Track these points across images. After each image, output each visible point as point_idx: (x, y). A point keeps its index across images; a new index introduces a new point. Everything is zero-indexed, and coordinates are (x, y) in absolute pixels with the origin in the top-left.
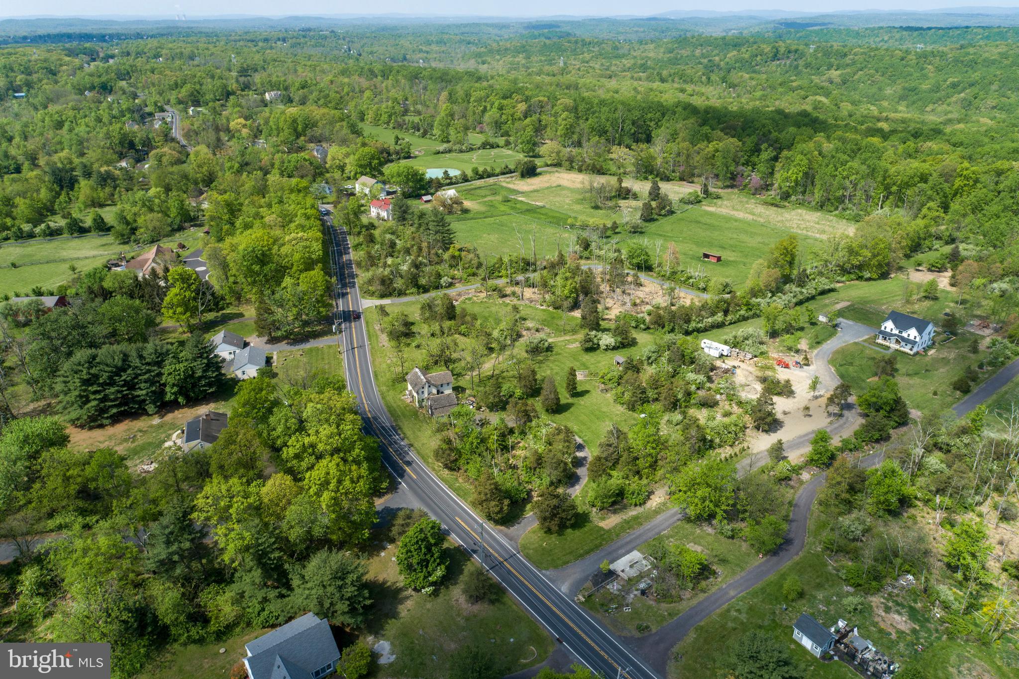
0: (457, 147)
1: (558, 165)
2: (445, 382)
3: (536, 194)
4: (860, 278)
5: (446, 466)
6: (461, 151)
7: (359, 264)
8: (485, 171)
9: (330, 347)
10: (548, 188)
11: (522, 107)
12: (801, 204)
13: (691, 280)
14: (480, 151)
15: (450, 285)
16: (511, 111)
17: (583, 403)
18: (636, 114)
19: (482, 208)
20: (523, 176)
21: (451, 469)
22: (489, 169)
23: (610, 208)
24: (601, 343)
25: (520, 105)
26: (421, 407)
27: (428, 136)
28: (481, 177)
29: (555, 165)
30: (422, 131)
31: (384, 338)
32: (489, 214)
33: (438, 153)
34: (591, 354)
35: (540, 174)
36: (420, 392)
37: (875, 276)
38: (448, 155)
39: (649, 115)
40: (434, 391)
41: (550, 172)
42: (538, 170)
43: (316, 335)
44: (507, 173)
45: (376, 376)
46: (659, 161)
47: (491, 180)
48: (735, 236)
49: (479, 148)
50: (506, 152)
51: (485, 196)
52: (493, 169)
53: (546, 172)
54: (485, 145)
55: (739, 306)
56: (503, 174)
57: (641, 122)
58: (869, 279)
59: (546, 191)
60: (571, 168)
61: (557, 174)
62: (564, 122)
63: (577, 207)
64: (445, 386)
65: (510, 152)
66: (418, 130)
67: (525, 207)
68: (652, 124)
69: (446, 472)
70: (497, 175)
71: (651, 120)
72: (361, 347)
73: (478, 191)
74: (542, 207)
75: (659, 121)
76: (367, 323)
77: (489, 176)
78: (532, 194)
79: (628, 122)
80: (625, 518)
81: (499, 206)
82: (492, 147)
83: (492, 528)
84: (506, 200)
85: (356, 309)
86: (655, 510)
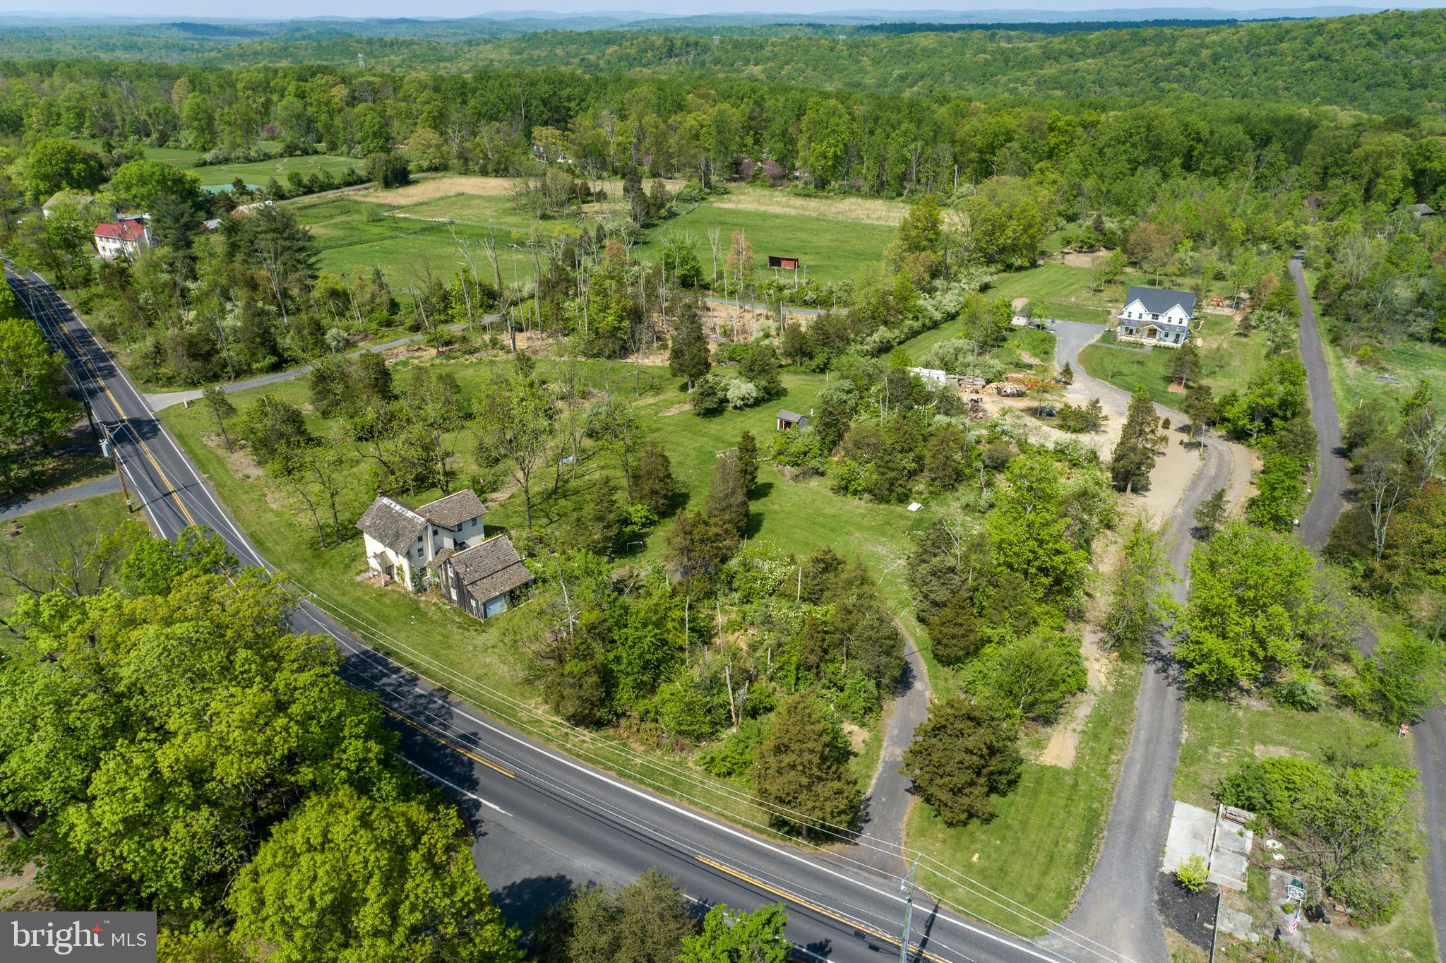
0: (239, 152)
1: (439, 168)
2: (466, 517)
3: (425, 207)
4: (1009, 268)
5: (579, 720)
6: (249, 160)
7: (110, 334)
9: (96, 502)
10: (442, 198)
11: (340, 92)
12: (845, 193)
13: (786, 292)
14: (286, 160)
15: (349, 344)
16: (324, 97)
17: (776, 507)
18: (545, 89)
19: (339, 233)
20: (388, 185)
21: (599, 724)
22: (321, 177)
23: (568, 216)
24: (730, 395)
25: (335, 91)
26: (420, 589)
27: (171, 143)
28: (309, 191)
29: (434, 169)
30: (155, 136)
31: (243, 462)
32: (355, 239)
33: (204, 164)
34: (718, 420)
35: (416, 182)
36: (415, 552)
37: (1027, 264)
38: (224, 167)
39: (565, 93)
40: (448, 543)
41: (434, 179)
42: (411, 176)
43: (46, 483)
44: (355, 183)
45: (259, 543)
46: (612, 150)
47: (331, 195)
48: (791, 236)
49: (282, 156)
50: (331, 158)
51: (332, 217)
52: (328, 176)
53: (426, 179)
54: (290, 151)
55: (901, 313)
56: (349, 184)
57: (554, 102)
58: (1021, 269)
59: (442, 203)
60: (466, 172)
61: (445, 180)
62: (427, 108)
63: (513, 219)
64: (467, 528)
65: (342, 159)
66: (148, 135)
67: (418, 226)
68: (573, 105)
69: (585, 735)
70: (338, 188)
71: (569, 99)
72: (189, 486)
73: (312, 211)
74: (448, 224)
75: (583, 100)
76: (181, 438)
77: (324, 188)
78: (418, 208)
79: (535, 102)
80: (1079, 728)
81: (367, 228)
82: (306, 153)
83: (816, 859)
84: (376, 219)
85: (137, 415)
86: (1116, 691)
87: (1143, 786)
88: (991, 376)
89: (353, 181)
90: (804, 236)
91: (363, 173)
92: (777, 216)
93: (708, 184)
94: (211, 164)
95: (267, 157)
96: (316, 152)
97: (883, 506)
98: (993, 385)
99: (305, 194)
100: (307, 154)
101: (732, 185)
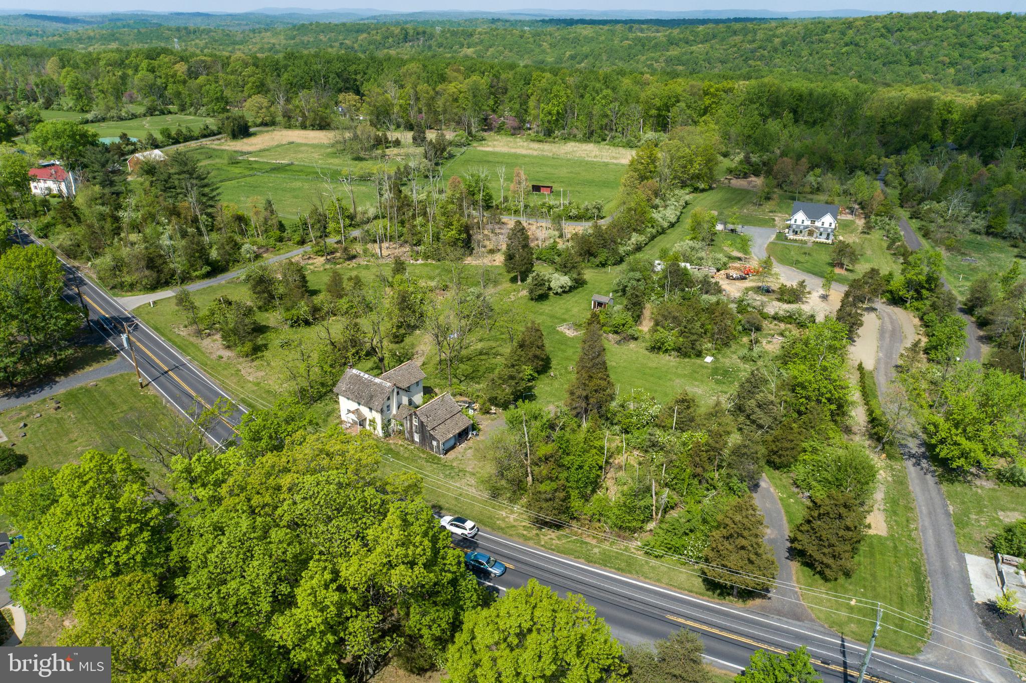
0: (113, 113)
1: (270, 124)
2: (414, 381)
3: (267, 153)
4: (696, 190)
6: (121, 119)
8: (179, 133)
9: (111, 381)
10: (278, 146)
11: (181, 68)
12: (566, 139)
14: (150, 118)
16: (170, 71)
18: (337, 66)
20: (235, 136)
22: (184, 131)
23: (377, 158)
24: (552, 285)
25: (177, 67)
26: (387, 435)
28: (176, 142)
29: (264, 124)
32: (223, 177)
34: (546, 303)
35: (254, 134)
36: (385, 409)
37: (707, 187)
38: (102, 124)
39: (352, 68)
40: (404, 400)
41: (267, 131)
42: (252, 130)
43: (67, 368)
44: (209, 135)
46: (396, 109)
47: (193, 144)
48: (539, 170)
49: (145, 115)
50: (181, 117)
52: (190, 131)
53: (261, 132)
56: (205, 136)
57: (345, 75)
58: (703, 190)
59: (279, 149)
60: (289, 127)
61: (276, 132)
62: (252, 79)
63: (336, 161)
64: (415, 389)
65: (194, 117)
66: (35, 100)
67: (268, 167)
68: (358, 77)
69: (550, 535)
70: (197, 139)
71: (355, 73)
72: (178, 367)
74: (289, 165)
75: (365, 74)
76: (157, 330)
77: (187, 139)
78: (261, 154)
79: (332, 76)
80: (882, 508)
81: (229, 169)
82: (162, 113)
83: (747, 611)
84: (234, 162)
85: (115, 314)
86: (894, 481)
87: (939, 545)
88: (719, 266)
89: (207, 134)
90: (549, 170)
91: (214, 128)
92: (524, 156)
93: (470, 133)
94: (92, 122)
95: (134, 116)
96: (170, 113)
97: (687, 360)
98: (722, 272)
99: (174, 144)
100: (164, 114)
101: (485, 134)
